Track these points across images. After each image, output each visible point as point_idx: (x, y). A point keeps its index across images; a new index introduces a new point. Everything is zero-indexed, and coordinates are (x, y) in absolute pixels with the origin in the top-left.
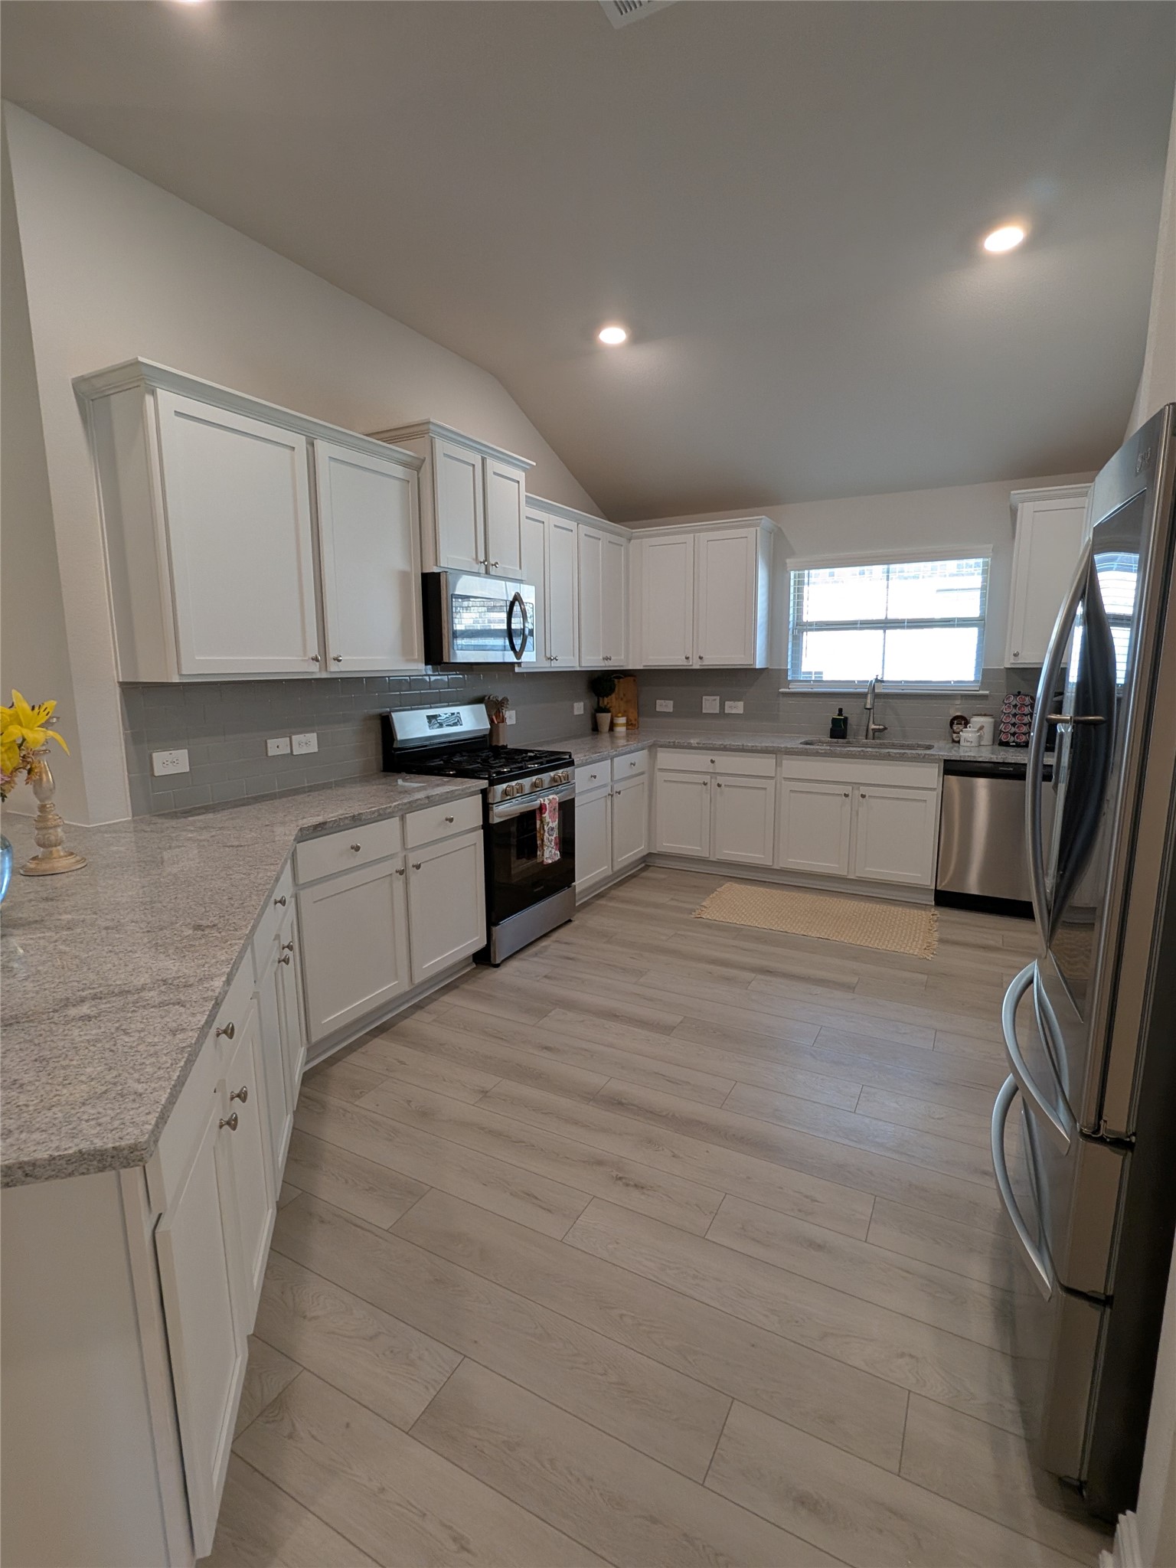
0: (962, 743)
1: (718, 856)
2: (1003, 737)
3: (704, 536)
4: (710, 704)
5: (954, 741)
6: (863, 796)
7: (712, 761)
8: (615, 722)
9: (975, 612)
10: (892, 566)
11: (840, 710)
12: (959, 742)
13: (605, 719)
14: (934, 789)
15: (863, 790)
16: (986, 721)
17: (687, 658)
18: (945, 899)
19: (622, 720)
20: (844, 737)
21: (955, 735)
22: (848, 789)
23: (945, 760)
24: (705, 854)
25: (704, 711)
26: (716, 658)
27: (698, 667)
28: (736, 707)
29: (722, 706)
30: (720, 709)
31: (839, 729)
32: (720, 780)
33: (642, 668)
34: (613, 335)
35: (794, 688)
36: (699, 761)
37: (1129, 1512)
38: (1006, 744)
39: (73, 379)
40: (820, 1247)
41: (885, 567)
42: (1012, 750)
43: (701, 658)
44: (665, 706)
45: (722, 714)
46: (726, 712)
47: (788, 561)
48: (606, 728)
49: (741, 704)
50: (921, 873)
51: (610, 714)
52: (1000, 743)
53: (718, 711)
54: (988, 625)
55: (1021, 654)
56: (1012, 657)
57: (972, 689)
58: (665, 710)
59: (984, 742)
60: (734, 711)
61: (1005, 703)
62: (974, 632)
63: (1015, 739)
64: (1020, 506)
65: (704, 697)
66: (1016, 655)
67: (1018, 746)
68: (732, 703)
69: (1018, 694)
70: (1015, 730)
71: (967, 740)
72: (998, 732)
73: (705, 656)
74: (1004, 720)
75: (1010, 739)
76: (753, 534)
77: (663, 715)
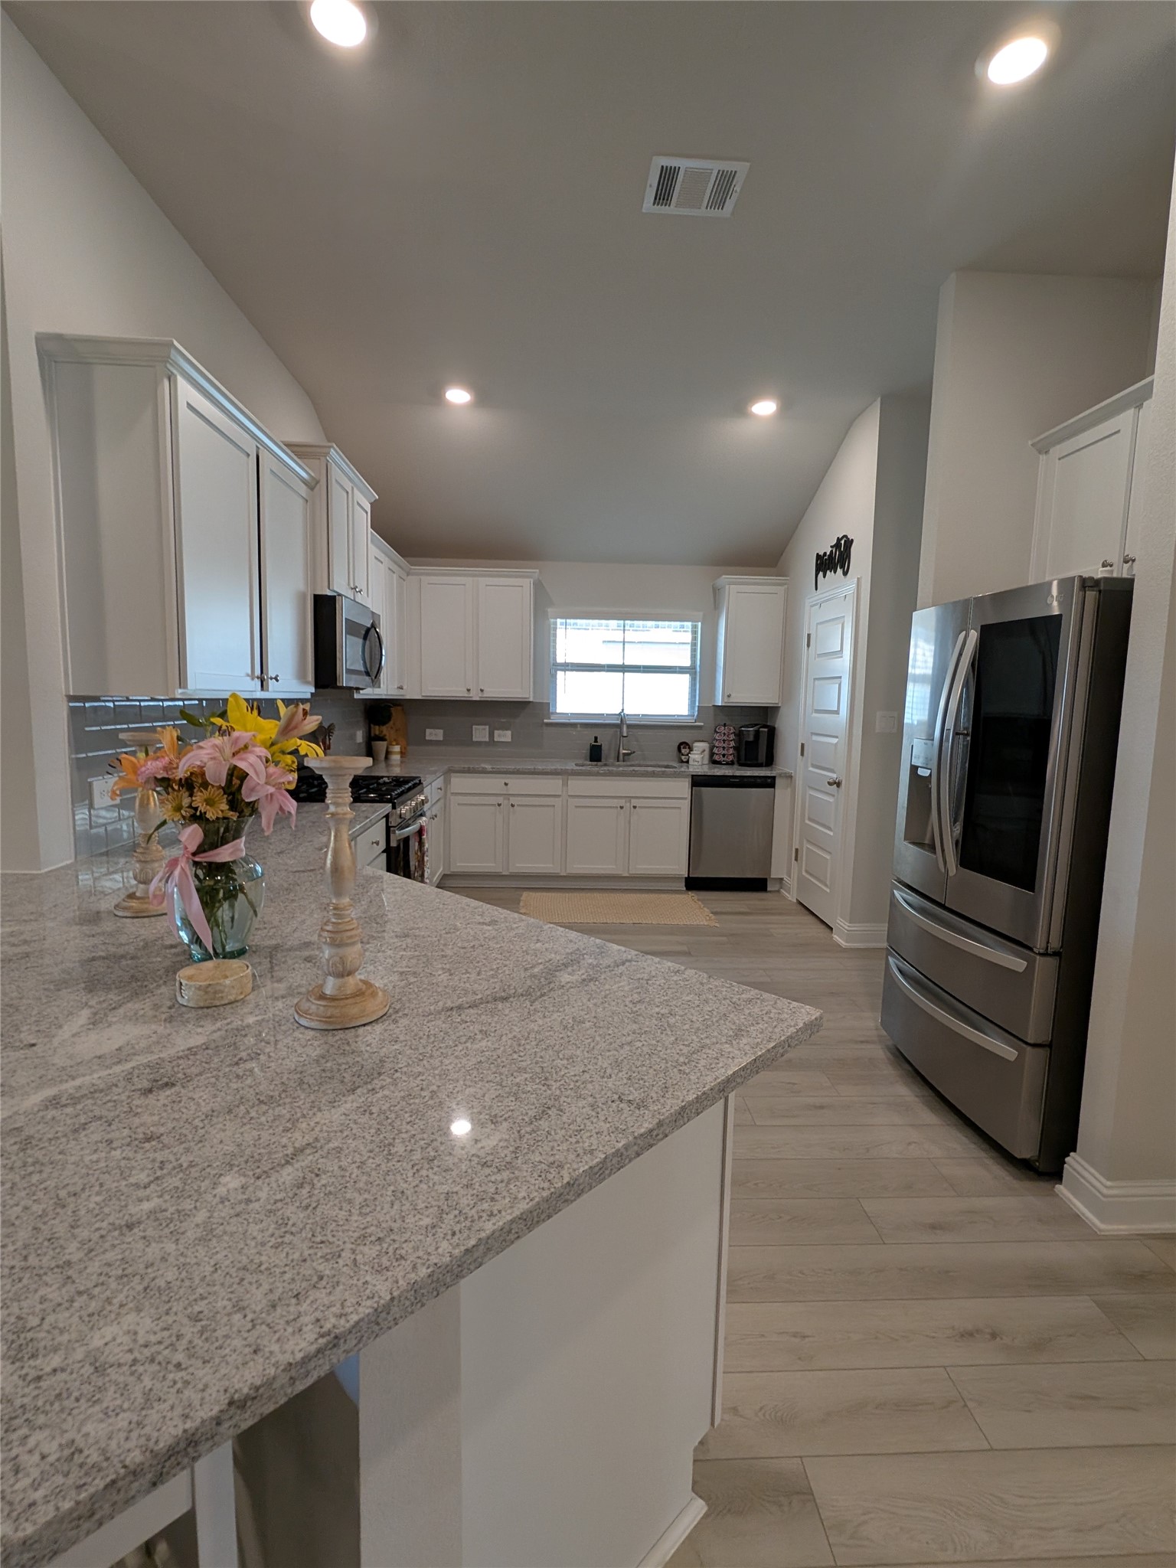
0: (691, 762)
1: (513, 870)
2: (716, 758)
3: (483, 581)
4: (480, 733)
5: (682, 762)
6: (635, 807)
7: (506, 784)
8: (390, 750)
9: (686, 662)
10: (627, 622)
11: (596, 738)
12: (688, 762)
13: (381, 746)
14: (685, 799)
15: (634, 802)
16: (704, 746)
17: (469, 690)
18: (693, 884)
19: (397, 748)
20: (599, 760)
21: (683, 757)
22: (622, 802)
23: (693, 776)
24: (499, 869)
25: (474, 739)
26: (497, 690)
27: (478, 699)
28: (504, 736)
29: (491, 735)
30: (488, 734)
31: (595, 754)
32: (513, 800)
33: (420, 698)
34: (458, 396)
35: (554, 719)
36: (492, 784)
37: (1072, 1154)
38: (719, 763)
39: (38, 333)
40: (822, 1107)
41: (622, 622)
42: (724, 767)
43: (482, 691)
44: (434, 734)
45: (492, 742)
46: (495, 740)
47: (549, 610)
48: (382, 756)
49: (509, 733)
50: (680, 867)
51: (385, 743)
52: (714, 762)
53: (487, 740)
54: (700, 673)
55: (733, 695)
56: (726, 697)
57: (691, 721)
58: (433, 738)
59: (706, 761)
60: (503, 739)
61: (716, 732)
62: (686, 678)
63: (725, 759)
64: (727, 587)
65: (476, 729)
66: (729, 696)
67: (727, 764)
68: (500, 732)
69: (725, 725)
70: (725, 752)
71: (694, 760)
72: (712, 754)
73: (485, 689)
74: (716, 745)
75: (722, 759)
76: (527, 584)
77: (437, 743)
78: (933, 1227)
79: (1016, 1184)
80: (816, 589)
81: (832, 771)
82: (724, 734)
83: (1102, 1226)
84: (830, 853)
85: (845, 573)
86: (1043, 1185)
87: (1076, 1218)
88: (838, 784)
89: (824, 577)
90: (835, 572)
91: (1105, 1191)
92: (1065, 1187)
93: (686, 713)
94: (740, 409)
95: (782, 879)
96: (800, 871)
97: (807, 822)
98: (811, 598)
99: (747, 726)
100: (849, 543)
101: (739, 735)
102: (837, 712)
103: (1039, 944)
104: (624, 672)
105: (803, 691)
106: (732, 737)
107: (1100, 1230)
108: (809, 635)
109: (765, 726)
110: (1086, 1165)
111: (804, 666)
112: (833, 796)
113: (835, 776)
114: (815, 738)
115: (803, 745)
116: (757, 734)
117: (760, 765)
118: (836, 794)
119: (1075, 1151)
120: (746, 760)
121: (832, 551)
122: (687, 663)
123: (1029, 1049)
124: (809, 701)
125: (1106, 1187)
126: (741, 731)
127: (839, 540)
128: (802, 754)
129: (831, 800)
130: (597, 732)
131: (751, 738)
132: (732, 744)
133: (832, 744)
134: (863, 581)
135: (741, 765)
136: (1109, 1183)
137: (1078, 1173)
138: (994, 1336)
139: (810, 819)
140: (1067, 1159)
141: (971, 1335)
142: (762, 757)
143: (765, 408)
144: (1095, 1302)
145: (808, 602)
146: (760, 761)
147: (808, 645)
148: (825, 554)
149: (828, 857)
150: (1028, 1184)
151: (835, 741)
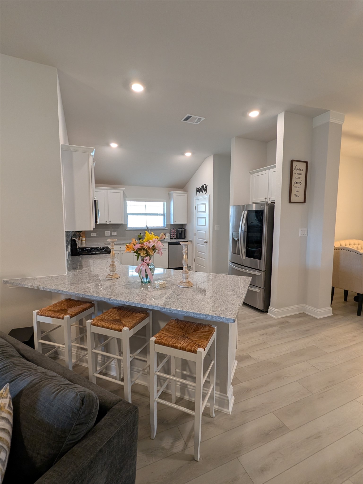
2: (172, 237)
3: (109, 191)
4: (108, 233)
7: (120, 247)
8: (82, 240)
14: (167, 248)
16: (169, 234)
17: (106, 222)
19: (84, 239)
23: (169, 242)
25: (106, 235)
26: (114, 221)
27: (109, 224)
28: (115, 234)
29: (111, 234)
30: (110, 234)
32: (123, 252)
34: (114, 145)
35: (128, 229)
36: (116, 247)
45: (111, 236)
46: (112, 235)
47: (126, 199)
49: (116, 233)
52: (171, 238)
53: (110, 235)
54: (166, 215)
55: (176, 221)
56: (174, 222)
57: (164, 228)
58: (93, 235)
59: (169, 238)
60: (114, 235)
61: (171, 230)
62: (162, 217)
63: (174, 237)
64: (173, 194)
65: (106, 232)
66: (175, 221)
67: (175, 239)
68: (113, 233)
69: (173, 229)
70: (174, 236)
71: (167, 238)
72: (170, 236)
73: (111, 221)
74: (172, 234)
75: (173, 237)
76: (122, 192)
77: (94, 237)
78: (251, 323)
79: (261, 314)
80: (197, 196)
81: (205, 239)
82: (174, 231)
83: (276, 317)
84: (205, 259)
85: (206, 193)
86: (265, 314)
87: (272, 317)
88: (206, 242)
89: (199, 193)
90: (202, 192)
91: (276, 311)
92: (269, 313)
93: (162, 226)
94: (183, 154)
95: (190, 267)
96: (196, 264)
97: (197, 252)
98: (195, 198)
99: (179, 229)
100: (206, 186)
101: (177, 231)
102: (205, 225)
103: (263, 270)
104: (146, 215)
105: (194, 221)
106: (175, 232)
107: (276, 318)
108: (195, 207)
109: (183, 229)
110: (272, 308)
111: (194, 214)
112: (205, 245)
113: (205, 240)
114: (198, 231)
115: (195, 233)
116: (182, 231)
117: (183, 239)
118: (206, 245)
119: (270, 306)
120: (179, 237)
121: (201, 187)
122: (162, 213)
123: (262, 289)
124: (196, 222)
125: (276, 310)
126: (177, 230)
127: (203, 185)
128: (195, 235)
129: (205, 246)
130: (140, 232)
131: (181, 232)
132: (176, 233)
133: (204, 233)
134: (211, 196)
135: (178, 239)
136: (277, 310)
137: (271, 310)
138: (266, 334)
139: (198, 251)
140: (269, 308)
141: (263, 335)
142: (183, 237)
143: (188, 154)
144: (279, 327)
145: (195, 199)
146: (183, 238)
147: (195, 209)
148: (199, 188)
149: (204, 260)
150: (263, 314)
151: (205, 232)
